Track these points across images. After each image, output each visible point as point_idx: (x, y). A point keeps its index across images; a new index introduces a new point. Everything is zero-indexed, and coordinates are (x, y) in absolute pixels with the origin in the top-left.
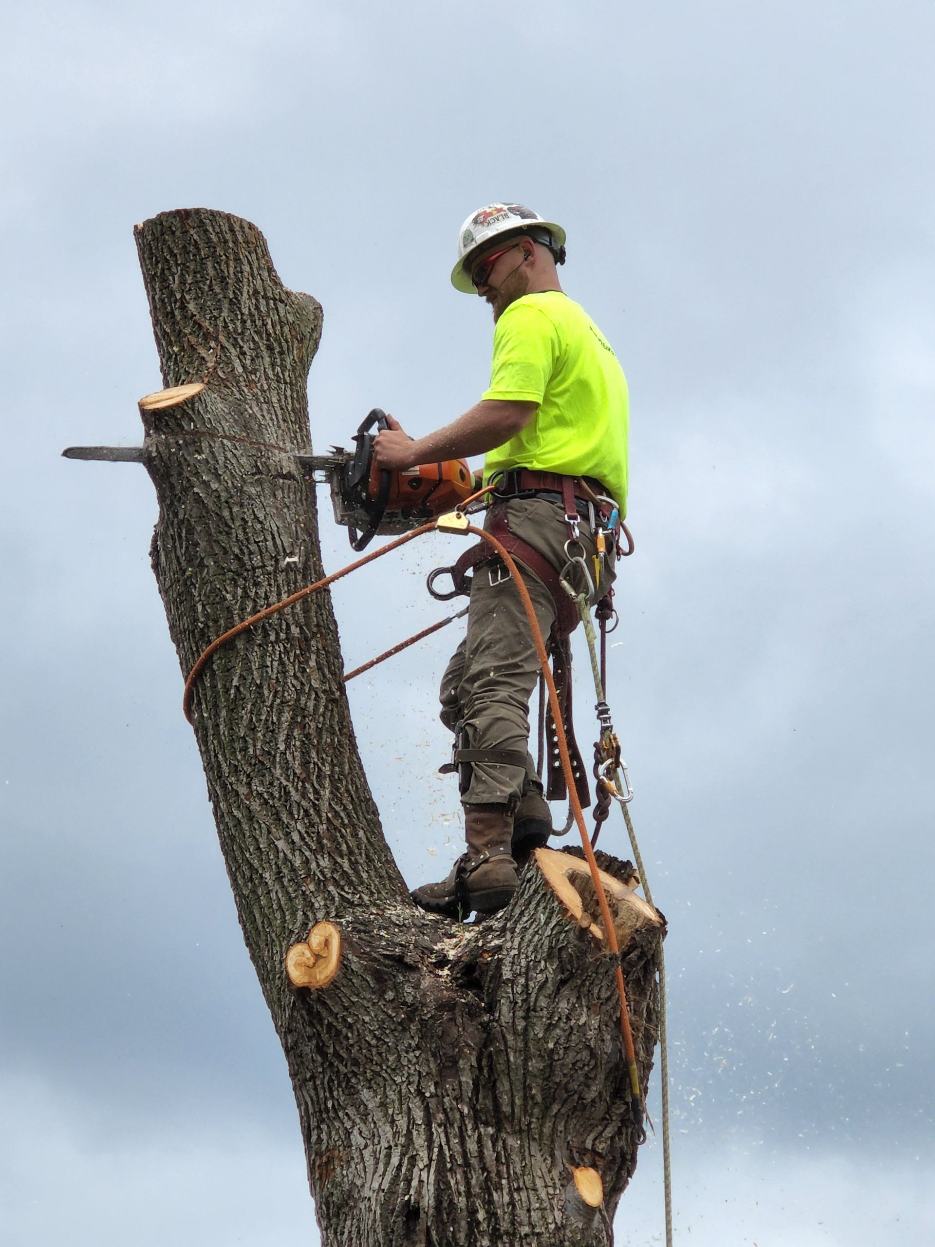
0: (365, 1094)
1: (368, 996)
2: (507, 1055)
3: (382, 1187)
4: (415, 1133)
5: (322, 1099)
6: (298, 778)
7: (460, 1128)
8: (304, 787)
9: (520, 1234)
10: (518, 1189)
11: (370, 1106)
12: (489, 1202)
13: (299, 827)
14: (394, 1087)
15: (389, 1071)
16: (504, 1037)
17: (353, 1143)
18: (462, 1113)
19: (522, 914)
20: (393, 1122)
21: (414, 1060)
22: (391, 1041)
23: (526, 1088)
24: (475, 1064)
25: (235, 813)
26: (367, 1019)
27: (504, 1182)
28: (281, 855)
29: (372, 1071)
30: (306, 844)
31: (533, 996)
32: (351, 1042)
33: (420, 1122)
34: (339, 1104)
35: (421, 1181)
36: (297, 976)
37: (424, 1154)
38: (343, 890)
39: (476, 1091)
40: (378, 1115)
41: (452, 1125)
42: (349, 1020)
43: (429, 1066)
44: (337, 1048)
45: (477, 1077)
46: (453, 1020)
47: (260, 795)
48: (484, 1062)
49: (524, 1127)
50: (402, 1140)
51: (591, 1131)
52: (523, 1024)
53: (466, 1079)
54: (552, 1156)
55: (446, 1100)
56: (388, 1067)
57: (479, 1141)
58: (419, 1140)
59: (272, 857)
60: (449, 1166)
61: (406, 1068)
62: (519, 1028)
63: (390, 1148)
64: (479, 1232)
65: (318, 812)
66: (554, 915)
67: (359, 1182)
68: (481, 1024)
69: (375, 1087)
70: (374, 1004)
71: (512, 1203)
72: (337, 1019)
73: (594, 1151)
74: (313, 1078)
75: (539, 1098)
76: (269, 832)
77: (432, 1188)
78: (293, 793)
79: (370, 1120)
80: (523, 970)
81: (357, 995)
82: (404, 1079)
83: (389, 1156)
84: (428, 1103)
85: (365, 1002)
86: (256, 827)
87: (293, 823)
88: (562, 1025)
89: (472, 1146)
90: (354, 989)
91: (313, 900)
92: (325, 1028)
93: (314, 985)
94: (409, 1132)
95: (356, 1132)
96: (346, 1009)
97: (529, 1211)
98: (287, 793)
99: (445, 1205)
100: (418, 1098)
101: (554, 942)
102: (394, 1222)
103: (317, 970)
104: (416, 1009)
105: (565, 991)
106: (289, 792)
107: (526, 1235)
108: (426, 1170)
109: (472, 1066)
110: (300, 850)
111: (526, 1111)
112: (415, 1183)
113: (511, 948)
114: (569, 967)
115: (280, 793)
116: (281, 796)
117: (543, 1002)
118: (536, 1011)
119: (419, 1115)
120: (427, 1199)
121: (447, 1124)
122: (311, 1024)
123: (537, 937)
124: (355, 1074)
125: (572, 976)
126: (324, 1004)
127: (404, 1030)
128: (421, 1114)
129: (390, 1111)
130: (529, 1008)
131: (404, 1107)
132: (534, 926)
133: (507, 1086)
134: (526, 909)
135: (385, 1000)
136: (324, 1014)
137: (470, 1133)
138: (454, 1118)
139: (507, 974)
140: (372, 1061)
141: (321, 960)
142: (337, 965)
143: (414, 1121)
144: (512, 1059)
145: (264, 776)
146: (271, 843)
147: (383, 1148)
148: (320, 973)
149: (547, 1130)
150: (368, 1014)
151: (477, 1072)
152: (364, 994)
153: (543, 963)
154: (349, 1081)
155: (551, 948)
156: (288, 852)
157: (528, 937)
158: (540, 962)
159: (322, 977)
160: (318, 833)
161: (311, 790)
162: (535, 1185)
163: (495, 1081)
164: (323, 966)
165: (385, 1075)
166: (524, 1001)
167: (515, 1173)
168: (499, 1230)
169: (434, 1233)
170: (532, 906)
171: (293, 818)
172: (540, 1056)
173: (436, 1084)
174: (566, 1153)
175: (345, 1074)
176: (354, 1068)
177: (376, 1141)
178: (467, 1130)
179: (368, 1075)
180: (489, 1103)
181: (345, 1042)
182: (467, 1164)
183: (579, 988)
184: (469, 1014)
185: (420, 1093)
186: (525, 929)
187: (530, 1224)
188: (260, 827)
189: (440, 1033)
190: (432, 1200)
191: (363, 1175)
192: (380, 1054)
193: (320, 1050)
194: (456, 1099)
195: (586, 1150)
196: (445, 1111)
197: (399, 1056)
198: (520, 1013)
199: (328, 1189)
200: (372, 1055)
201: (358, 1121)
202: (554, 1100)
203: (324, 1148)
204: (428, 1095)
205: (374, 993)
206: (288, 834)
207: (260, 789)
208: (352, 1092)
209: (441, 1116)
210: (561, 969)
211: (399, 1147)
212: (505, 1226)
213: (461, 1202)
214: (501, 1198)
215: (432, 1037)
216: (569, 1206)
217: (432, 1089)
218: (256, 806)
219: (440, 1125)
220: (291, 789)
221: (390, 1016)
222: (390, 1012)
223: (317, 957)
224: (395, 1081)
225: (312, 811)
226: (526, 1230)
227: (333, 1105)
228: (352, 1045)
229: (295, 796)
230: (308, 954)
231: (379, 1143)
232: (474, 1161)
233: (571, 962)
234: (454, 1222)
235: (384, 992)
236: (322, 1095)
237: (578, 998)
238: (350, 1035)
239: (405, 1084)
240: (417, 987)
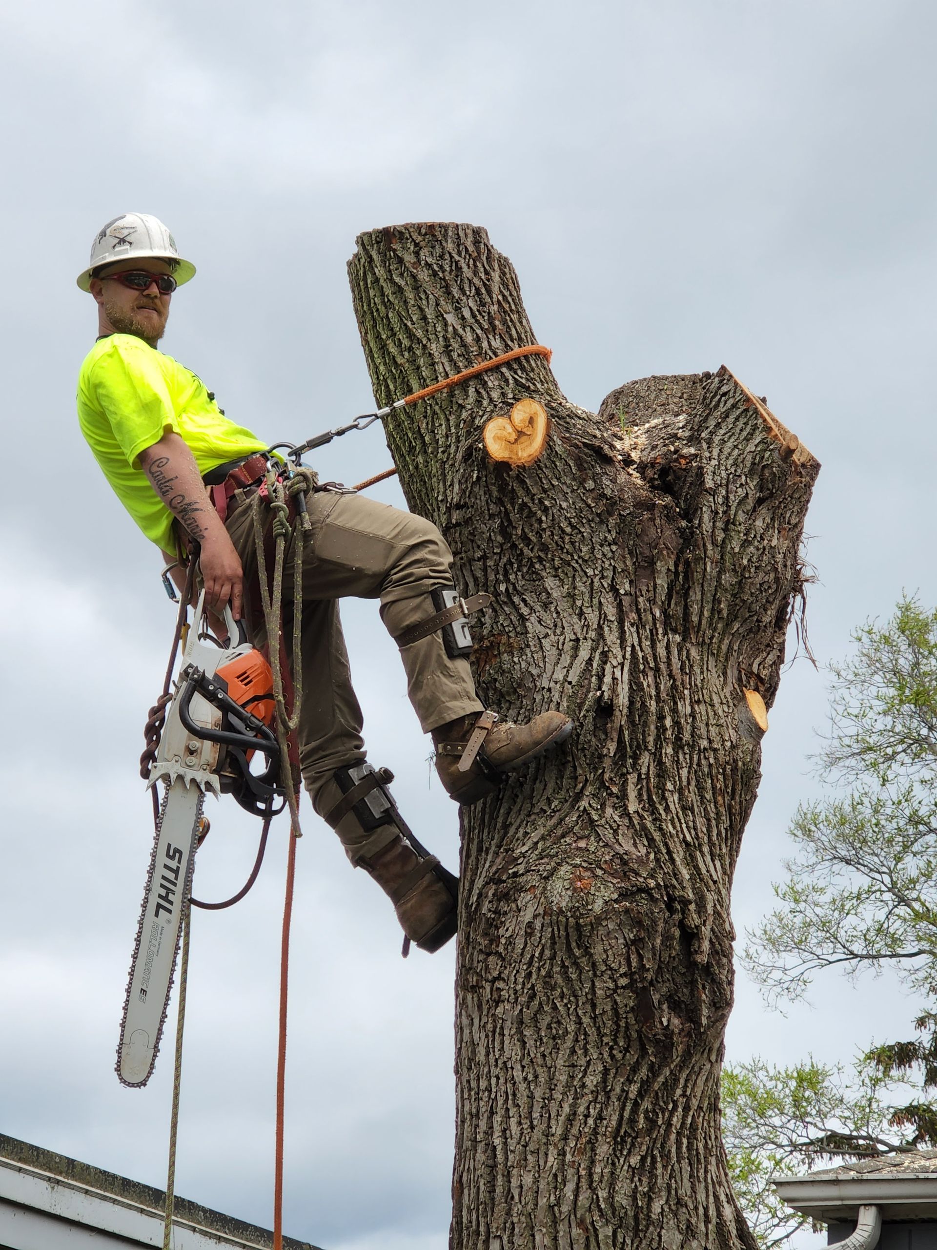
0: (550, 583)
1: (568, 482)
2: (705, 564)
3: (569, 679)
4: (606, 629)
5: (492, 581)
6: (470, 255)
7: (651, 631)
8: (475, 266)
9: (699, 747)
10: (698, 702)
11: (555, 595)
12: (674, 711)
13: (470, 304)
14: (585, 579)
15: (580, 561)
16: (704, 545)
17: (530, 629)
18: (654, 616)
19: (718, 425)
20: (581, 614)
21: (610, 555)
22: (586, 531)
23: (716, 601)
24: (672, 568)
25: (397, 279)
26: (564, 505)
27: (686, 692)
28: (450, 329)
29: (561, 559)
30: (477, 321)
31: (733, 508)
32: (544, 526)
33: (613, 619)
34: (515, 588)
35: (614, 679)
36: (496, 449)
37: (616, 650)
38: (516, 373)
39: (669, 596)
40: (563, 605)
41: (644, 627)
42: (547, 503)
43: (624, 562)
44: (526, 530)
45: (672, 581)
46: (653, 520)
47: (429, 266)
48: (680, 569)
49: (707, 641)
50: (592, 634)
51: (757, 656)
52: (723, 535)
53: (662, 582)
54: (725, 674)
55: (641, 599)
56: (579, 557)
57: (668, 647)
58: (612, 637)
59: (439, 329)
60: (642, 667)
61: (599, 562)
62: (719, 539)
63: (577, 640)
64: (665, 738)
65: (489, 292)
66: (757, 432)
67: (535, 672)
68: (678, 528)
69: (562, 576)
70: (573, 491)
71: (693, 715)
72: (533, 500)
73: (758, 676)
74: (484, 558)
75: (725, 613)
76: (437, 305)
77: (626, 687)
78: (465, 269)
79: (553, 609)
80: (724, 482)
81: (558, 479)
82: (597, 572)
83: (576, 649)
84: (621, 600)
85: (564, 487)
86: (423, 296)
87: (464, 299)
88: (756, 543)
89: (661, 651)
90: (556, 472)
91: (486, 378)
92: (517, 507)
93: (515, 462)
94: (600, 627)
95: (533, 618)
96: (545, 491)
97: (707, 725)
98: (459, 269)
99: (638, 705)
100: (611, 594)
101: (758, 459)
102: (585, 716)
103: (519, 447)
104: (615, 503)
105: (763, 511)
106: (461, 268)
107: (705, 749)
108: (619, 667)
109: (669, 570)
110: (471, 327)
111: (711, 624)
112: (608, 679)
113: (710, 459)
114: (770, 486)
115: (451, 266)
116: (451, 270)
117: (741, 517)
118: (735, 525)
119: (611, 611)
120: (621, 697)
121: (639, 625)
122: (500, 502)
123: (736, 452)
124: (540, 560)
125: (772, 495)
126: (522, 482)
127: (602, 522)
128: (614, 611)
129: (579, 603)
130: (729, 520)
131: (595, 601)
132: (732, 440)
133: (699, 597)
134: (723, 422)
135: (585, 488)
136: (520, 492)
137: (660, 637)
138: (647, 620)
139: (709, 483)
140: (562, 549)
141: (523, 439)
142: (543, 445)
143: (606, 616)
144: (708, 569)
145: (433, 247)
146: (440, 316)
147: (567, 640)
148: (523, 450)
149: (724, 648)
150: (566, 500)
151: (673, 577)
152: (565, 479)
153: (743, 478)
154: (532, 565)
155: (753, 464)
156: (458, 327)
157: (726, 451)
158: (740, 476)
159: (525, 455)
160: (489, 313)
161: (482, 269)
162: (712, 700)
163: (689, 587)
164: (526, 444)
165: (576, 565)
166: (725, 512)
167: (696, 685)
168: (681, 739)
169: (626, 733)
170: (731, 419)
171: (464, 294)
172: (734, 570)
173: (631, 582)
174: (736, 673)
175: (530, 559)
176: (540, 553)
177: (558, 631)
178: (657, 634)
179: (556, 563)
180: (680, 610)
181: (536, 525)
182: (657, 670)
183: (774, 510)
184: (667, 516)
185: (614, 589)
186: (723, 442)
187: (709, 739)
188: (427, 298)
189: (639, 531)
190: (627, 699)
191: (541, 665)
192: (572, 543)
193: (504, 531)
194: (649, 600)
195: (752, 673)
196: (638, 611)
197: (593, 548)
198: (720, 524)
199: (490, 674)
200: (564, 542)
201: (538, 608)
202: (736, 617)
203: (485, 632)
204: (622, 592)
205: (574, 479)
206: (458, 309)
207: (429, 260)
208: (534, 577)
209: (633, 616)
210: (761, 487)
211: (590, 643)
212: (687, 736)
213: (653, 706)
214: (685, 708)
215: (630, 534)
216: (742, 727)
217: (627, 586)
218: (423, 275)
219: (632, 625)
220: (464, 266)
221: (589, 506)
222: (589, 501)
223: (520, 433)
224: (585, 573)
225: (483, 290)
226: (704, 743)
227: (507, 589)
228: (544, 530)
229: (467, 273)
230: (510, 429)
231: (562, 633)
232: (663, 667)
233: (773, 482)
234: (646, 724)
235: (584, 480)
236: (492, 577)
237: (772, 519)
238: (544, 518)
239: (598, 577)
240: (614, 481)
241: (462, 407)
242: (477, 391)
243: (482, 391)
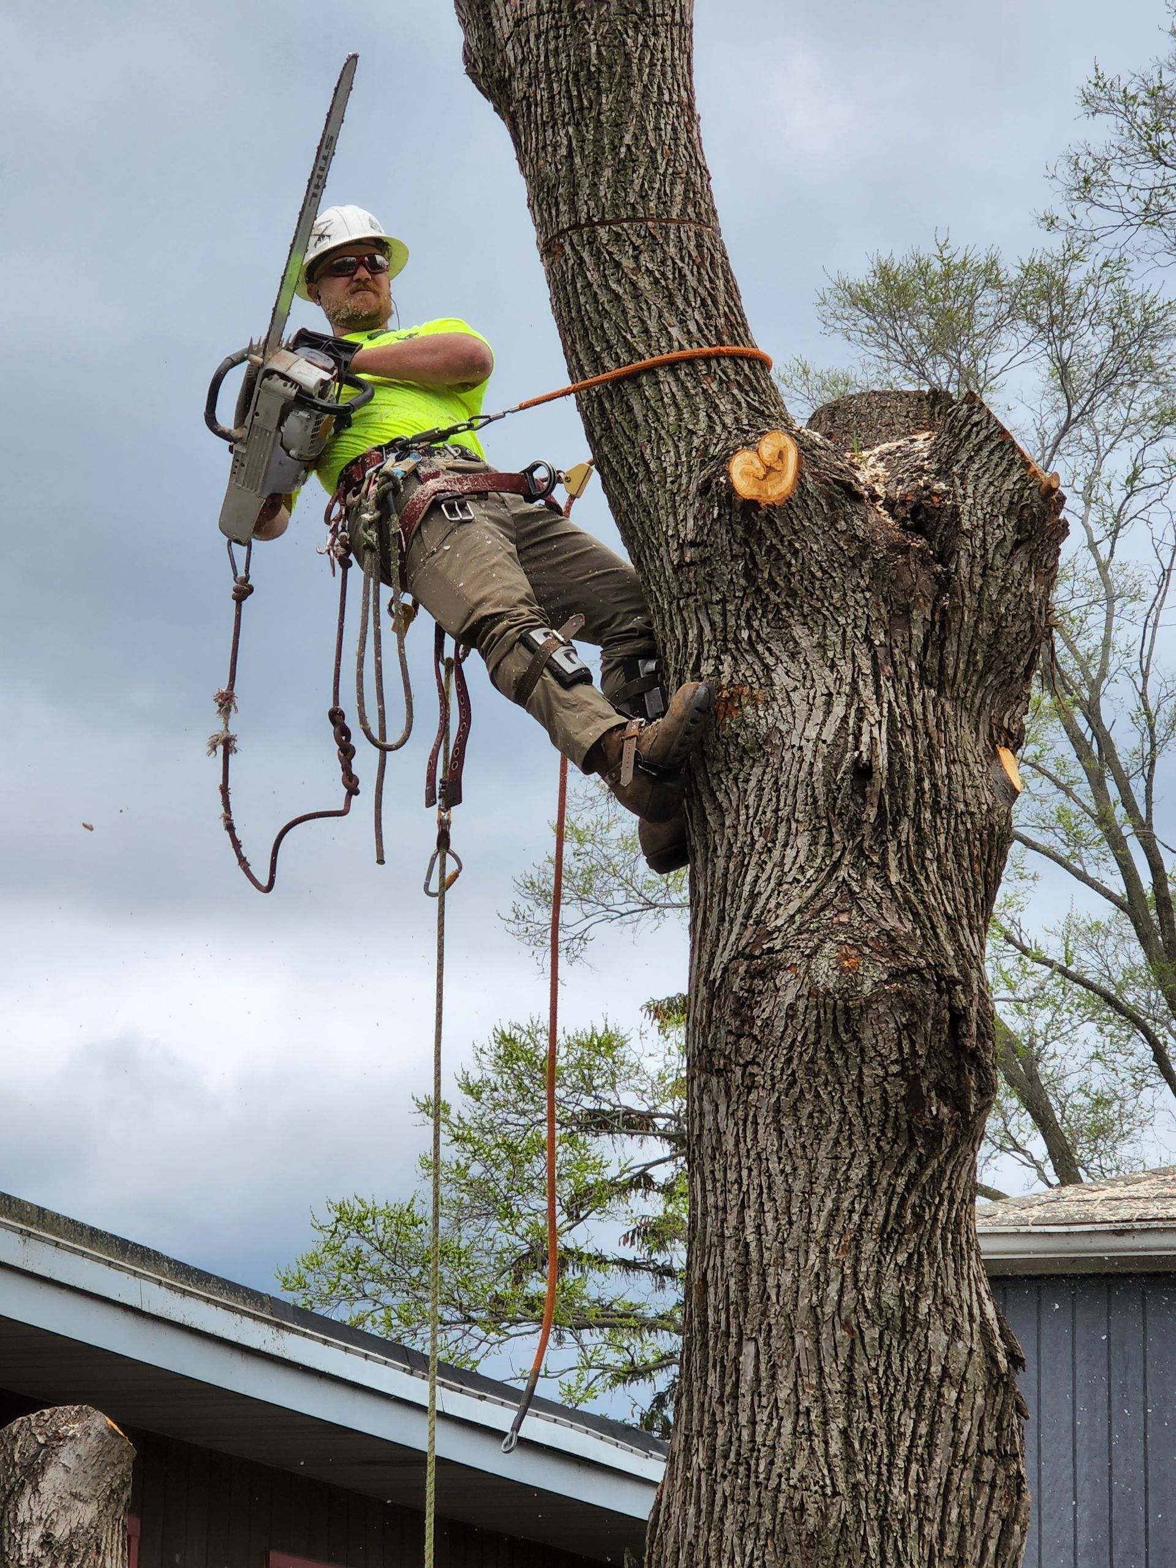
0: (798, 631)
1: (820, 523)
2: (963, 613)
3: (823, 738)
4: (861, 683)
5: (732, 627)
6: (694, 261)
7: (907, 685)
8: (699, 273)
9: (956, 811)
10: (954, 762)
11: (804, 644)
12: (932, 772)
13: (697, 317)
14: (836, 628)
15: (831, 608)
16: (963, 592)
17: (776, 680)
18: (910, 669)
19: (971, 459)
20: (833, 666)
21: (863, 602)
22: (837, 575)
23: (972, 652)
24: (929, 617)
25: (614, 286)
26: (815, 547)
27: (942, 751)
28: (676, 344)
29: (811, 606)
30: (704, 336)
31: (991, 551)
32: (793, 569)
33: (868, 672)
34: (758, 635)
35: (872, 738)
36: (744, 487)
37: (873, 707)
38: (748, 395)
39: (925, 648)
40: (813, 656)
41: (900, 681)
42: (797, 545)
43: (879, 610)
44: (774, 574)
45: (928, 631)
46: (907, 564)
47: (650, 272)
48: (937, 618)
49: (962, 695)
50: (846, 689)
51: (1007, 710)
52: (980, 582)
53: (918, 632)
54: (977, 729)
55: (896, 651)
56: (830, 604)
57: (923, 703)
58: (867, 692)
59: (663, 344)
60: (899, 725)
61: (852, 609)
62: (977, 585)
63: (830, 695)
64: (924, 802)
65: (715, 303)
66: (1015, 468)
67: (783, 727)
68: (933, 574)
69: (811, 624)
70: (824, 532)
71: (949, 776)
72: (782, 541)
73: (1008, 731)
74: (723, 601)
75: (980, 665)
76: (660, 317)
77: (885, 747)
78: (689, 277)
79: (801, 660)
80: (981, 522)
81: (810, 520)
82: (849, 621)
83: (829, 704)
84: (875, 652)
85: (816, 528)
86: (644, 307)
87: (690, 310)
88: (1014, 590)
89: (918, 708)
90: (808, 512)
91: (717, 401)
92: (764, 549)
93: (764, 500)
94: (854, 681)
95: (780, 669)
96: (795, 532)
97: (963, 786)
98: (683, 276)
99: (898, 767)
100: (865, 645)
101: (1016, 497)
102: (842, 779)
103: (768, 484)
104: (868, 546)
105: (1021, 554)
106: (685, 276)
107: (962, 813)
108: (877, 726)
109: (925, 619)
110: (698, 343)
111: (965, 677)
112: (865, 738)
113: (965, 497)
114: (1029, 527)
115: (674, 273)
116: (674, 278)
117: (999, 561)
118: (993, 570)
119: (866, 664)
120: (881, 758)
121: (895, 678)
122: (745, 542)
123: (992, 489)
124: (788, 606)
125: (1030, 537)
126: (771, 522)
127: (854, 566)
128: (869, 663)
129: (830, 654)
130: (986, 565)
131: (848, 652)
132: (987, 476)
133: (955, 649)
134: (976, 455)
135: (836, 529)
136: (769, 533)
137: (916, 692)
138: (903, 673)
139: (966, 525)
140: (812, 595)
141: (773, 475)
142: (794, 482)
143: (860, 669)
144: (966, 618)
145: (654, 251)
146: (663, 329)
147: (818, 694)
148: (773, 487)
149: (977, 701)
150: (817, 542)
151: (929, 627)
152: (816, 519)
153: (1001, 518)
154: (779, 611)
155: (1011, 503)
156: (684, 343)
157: (982, 488)
158: (997, 516)
159: (775, 493)
160: (716, 327)
161: (706, 277)
162: (966, 759)
163: (945, 638)
164: (776, 481)
165: (826, 613)
166: (982, 556)
167: (951, 743)
168: (939, 803)
169: (887, 797)
170: (985, 452)
171: (689, 305)
172: (992, 619)
173: (886, 632)
174: (987, 727)
175: (777, 605)
176: (788, 599)
177: (808, 684)
178: (913, 688)
179: (805, 610)
180: (935, 662)
181: (785, 569)
182: (914, 728)
183: (1032, 554)
184: (921, 560)
185: (868, 639)
186: (978, 478)
187: (965, 801)
188: (649, 309)
189: (894, 577)
190: (886, 761)
191: (791, 720)
192: (823, 589)
193: (748, 574)
194: (904, 652)
195: (1002, 727)
196: (894, 664)
197: (845, 594)
198: (978, 570)
199: (731, 728)
200: (814, 588)
201: (784, 658)
202: (990, 669)
203: (724, 682)
204: (877, 642)
205: (826, 519)
206: (682, 322)
207: (650, 266)
208: (780, 624)
209: (889, 669)
210: (1018, 529)
211: (844, 698)
212: (944, 800)
213: (912, 767)
214: (941, 769)
215: (884, 580)
216: (996, 788)
217: (882, 637)
218: (644, 283)
219: (888, 679)
220: (688, 273)
221: (841, 549)
222: (842, 544)
223: (769, 469)
224: (837, 621)
225: (709, 302)
226: (961, 807)
227: (750, 637)
228: (793, 574)
229: (692, 281)
230: (758, 464)
231: (812, 687)
232: (919, 724)
233: (1032, 523)
234: (905, 788)
235: (836, 521)
236: (732, 622)
237: (1030, 563)
238: (793, 562)
239: (850, 627)
240: (865, 521)
241: (692, 433)
242: (708, 415)
243: (714, 415)
